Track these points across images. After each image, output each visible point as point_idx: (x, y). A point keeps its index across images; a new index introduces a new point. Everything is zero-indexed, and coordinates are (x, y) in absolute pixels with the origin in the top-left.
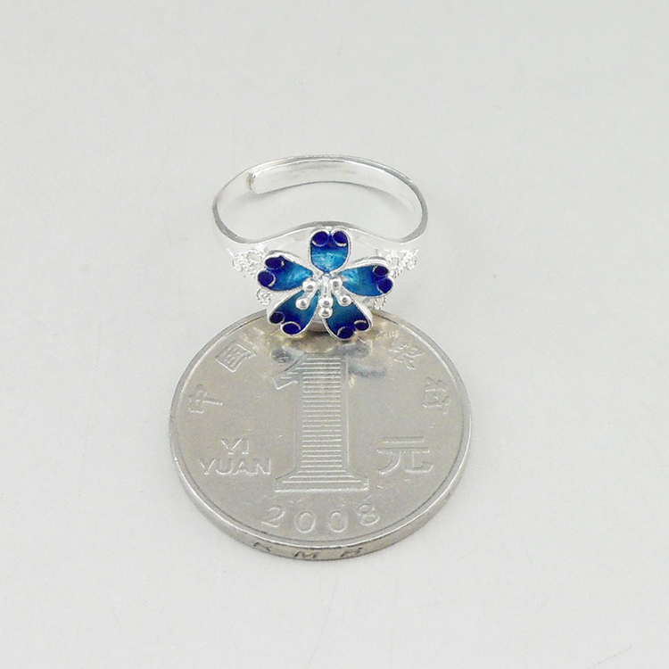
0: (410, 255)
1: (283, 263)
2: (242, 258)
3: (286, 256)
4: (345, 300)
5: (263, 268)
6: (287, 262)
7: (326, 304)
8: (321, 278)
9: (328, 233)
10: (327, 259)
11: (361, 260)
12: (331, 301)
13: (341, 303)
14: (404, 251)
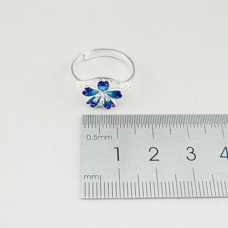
0: (128, 86)
1: (90, 89)
2: (78, 85)
3: (91, 87)
4: (108, 100)
5: (84, 90)
6: (91, 89)
7: (102, 101)
8: (101, 93)
9: (103, 81)
10: (103, 88)
11: (113, 88)
12: (104, 100)
13: (106, 101)
14: (127, 84)
